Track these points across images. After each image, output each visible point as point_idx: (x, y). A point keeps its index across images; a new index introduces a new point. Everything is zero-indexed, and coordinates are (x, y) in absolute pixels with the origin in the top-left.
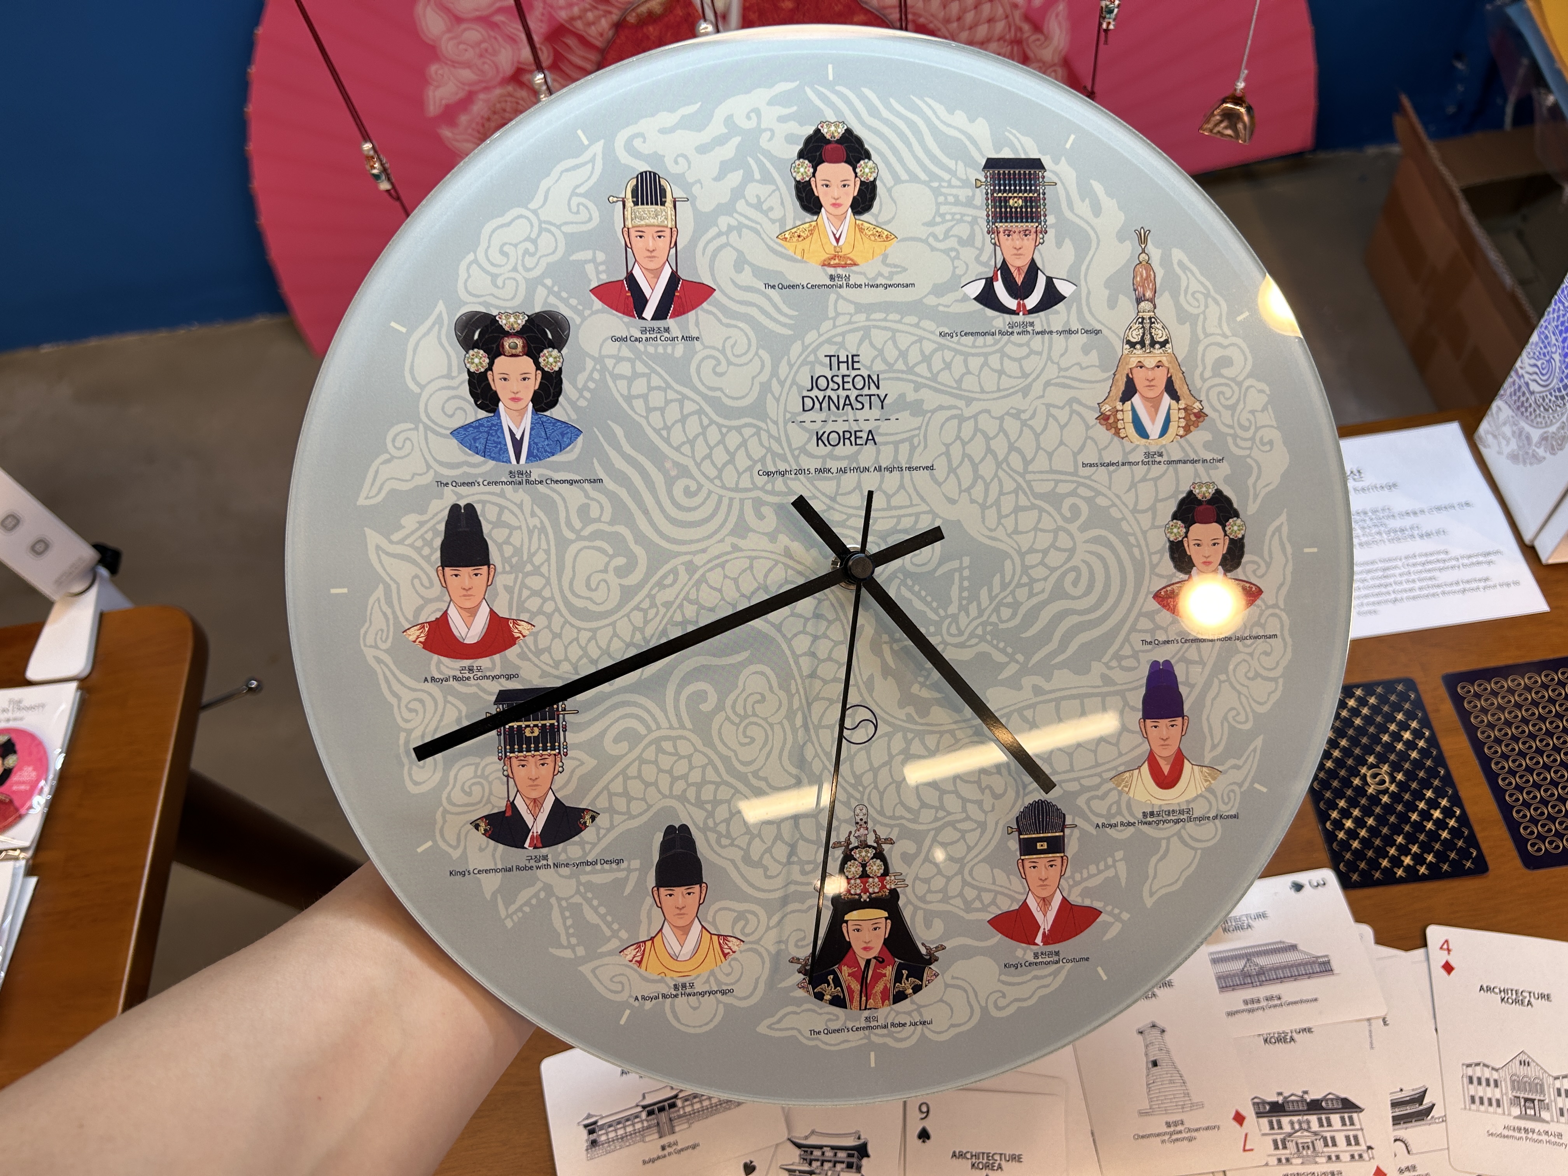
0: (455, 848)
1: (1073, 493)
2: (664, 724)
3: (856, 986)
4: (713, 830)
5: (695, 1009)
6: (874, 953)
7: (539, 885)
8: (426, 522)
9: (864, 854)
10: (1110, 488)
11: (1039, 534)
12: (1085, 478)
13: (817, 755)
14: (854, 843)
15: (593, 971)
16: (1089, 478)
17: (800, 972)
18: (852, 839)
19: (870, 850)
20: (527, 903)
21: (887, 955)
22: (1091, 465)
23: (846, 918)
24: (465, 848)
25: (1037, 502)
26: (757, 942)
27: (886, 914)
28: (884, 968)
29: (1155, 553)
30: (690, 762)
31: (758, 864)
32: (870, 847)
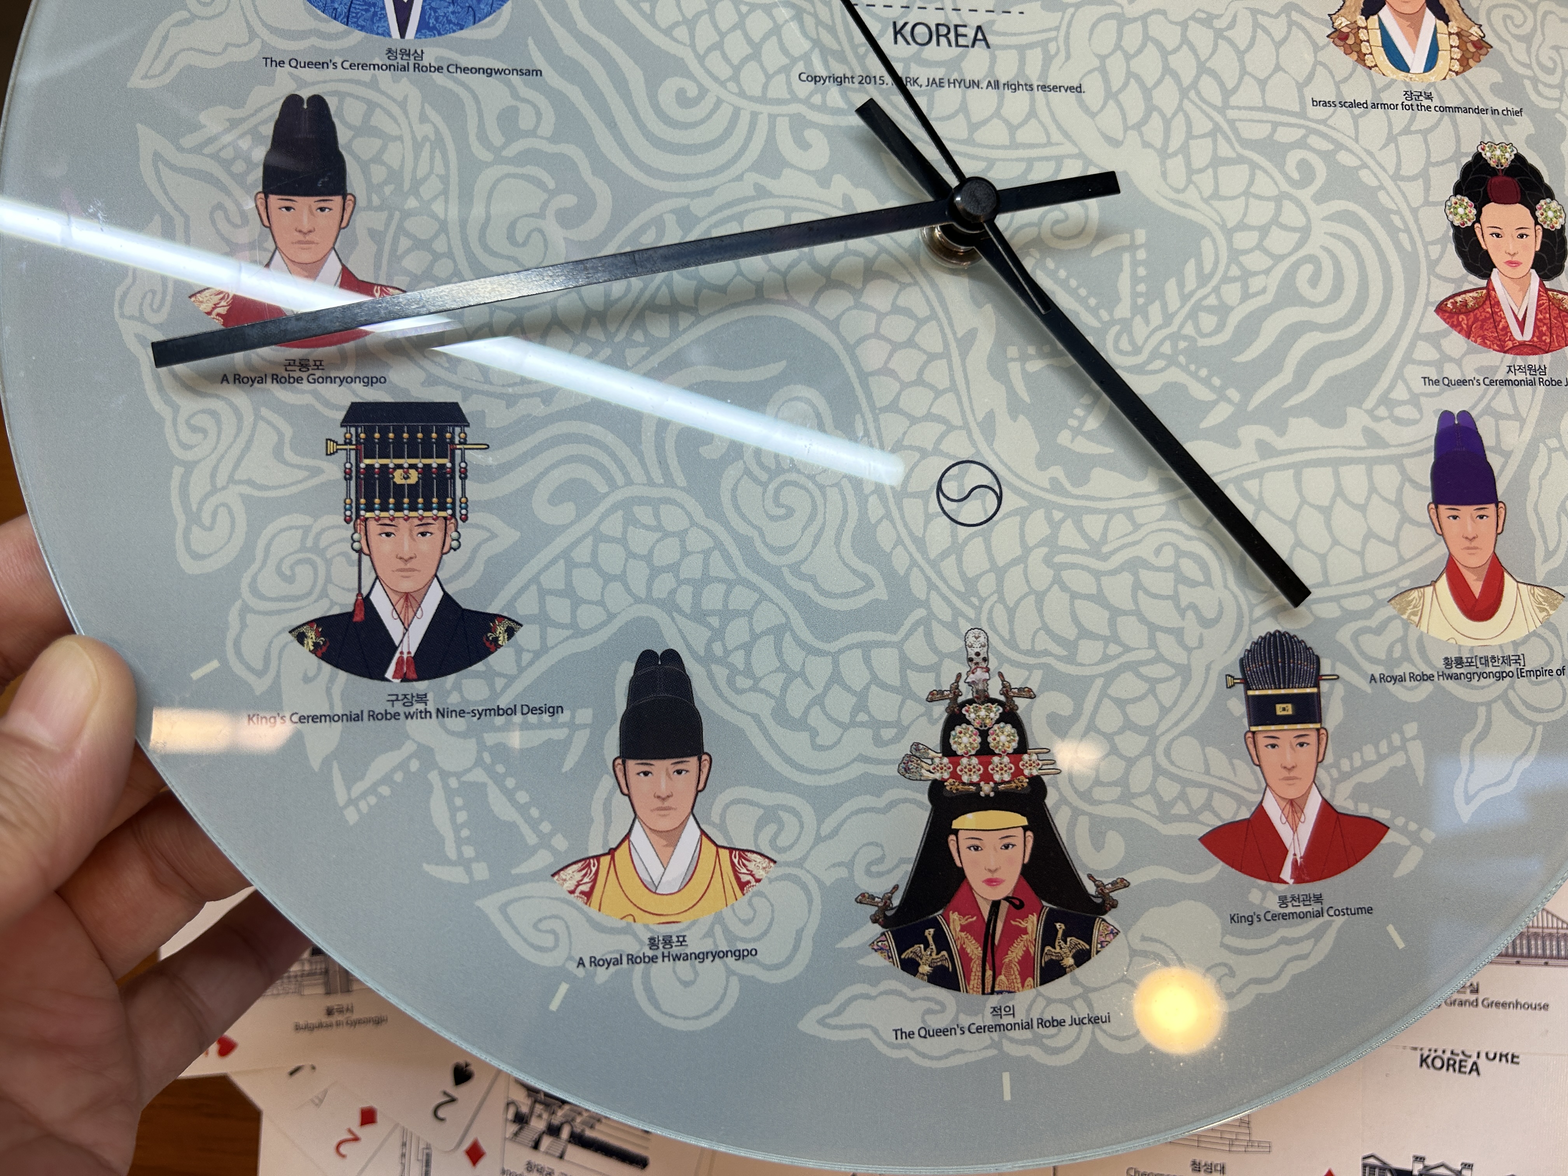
0: (260, 674)
1: (1301, 144)
2: (637, 474)
3: (974, 950)
4: (722, 661)
5: (686, 984)
6: (1005, 890)
7: (409, 747)
8: (243, 120)
9: (983, 713)
10: (1357, 140)
11: (1252, 200)
12: (1318, 122)
13: (899, 542)
14: (967, 693)
15: (503, 909)
16: (1324, 122)
17: (875, 921)
18: (963, 687)
19: (994, 707)
20: (387, 779)
21: (1029, 895)
22: (1325, 104)
23: (956, 824)
24: (278, 675)
25: (1248, 153)
26: (799, 863)
27: (1024, 821)
28: (1024, 917)
29: (1433, 243)
30: (683, 542)
31: (800, 724)
32: (994, 701)
